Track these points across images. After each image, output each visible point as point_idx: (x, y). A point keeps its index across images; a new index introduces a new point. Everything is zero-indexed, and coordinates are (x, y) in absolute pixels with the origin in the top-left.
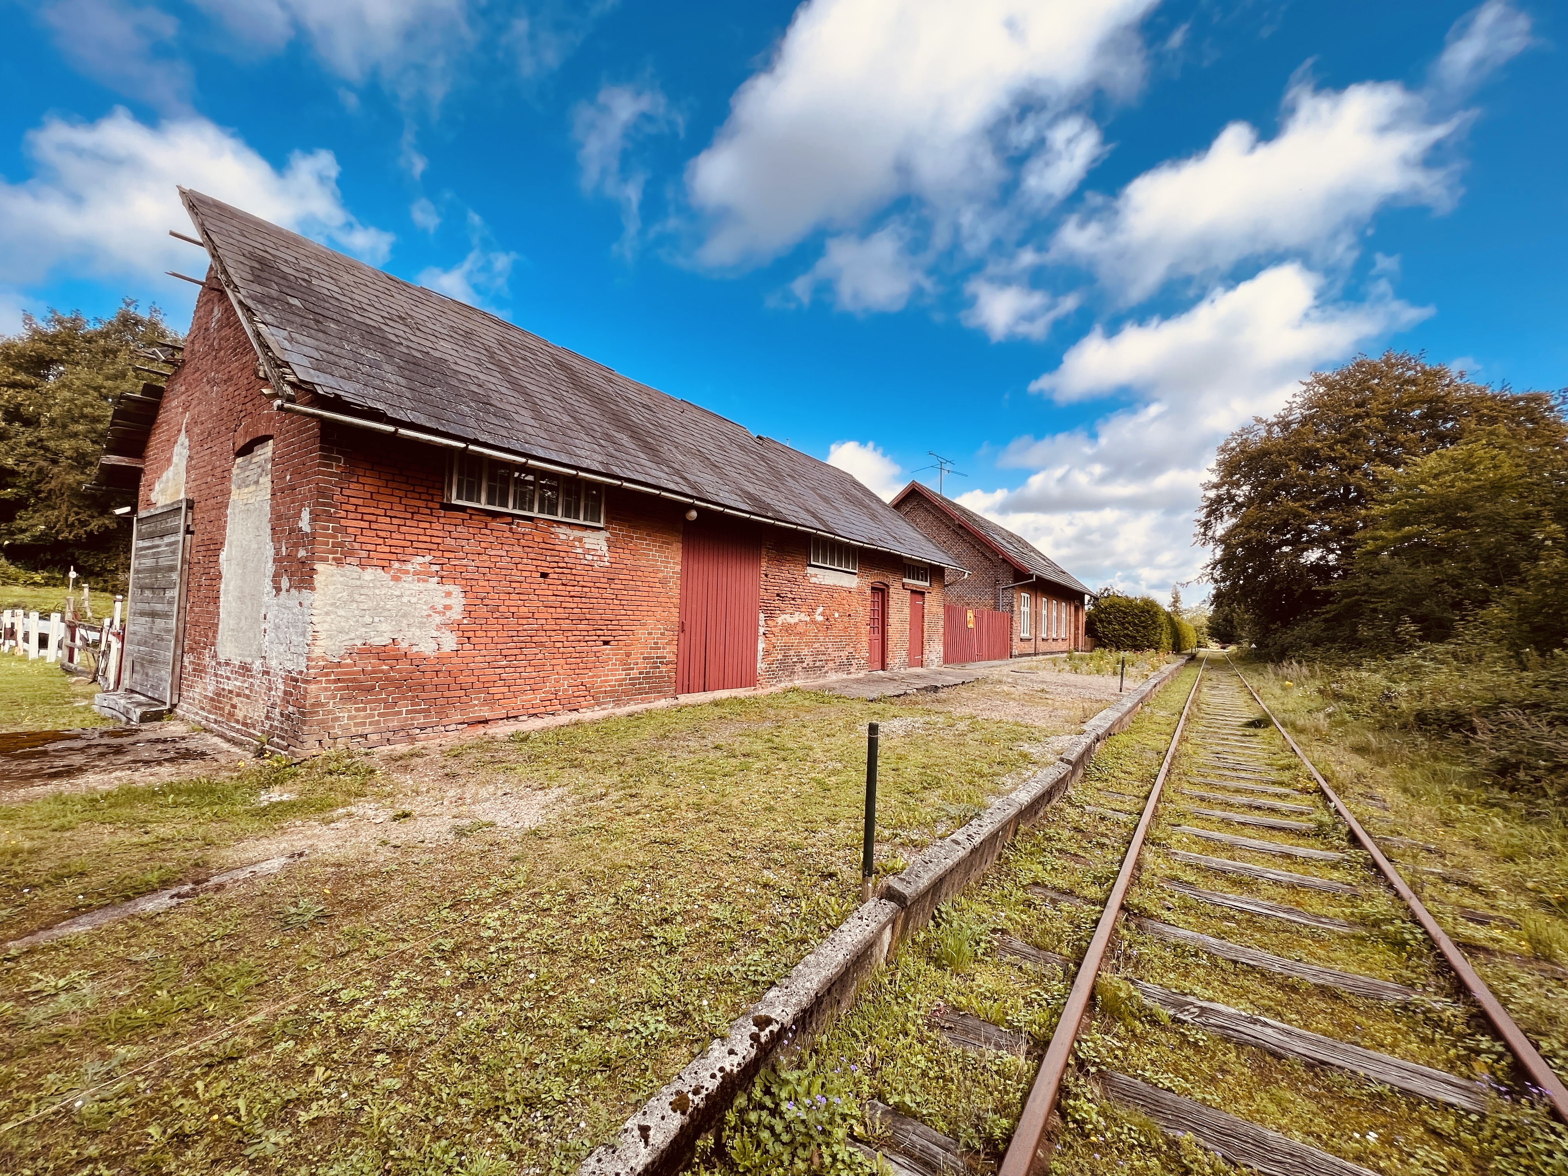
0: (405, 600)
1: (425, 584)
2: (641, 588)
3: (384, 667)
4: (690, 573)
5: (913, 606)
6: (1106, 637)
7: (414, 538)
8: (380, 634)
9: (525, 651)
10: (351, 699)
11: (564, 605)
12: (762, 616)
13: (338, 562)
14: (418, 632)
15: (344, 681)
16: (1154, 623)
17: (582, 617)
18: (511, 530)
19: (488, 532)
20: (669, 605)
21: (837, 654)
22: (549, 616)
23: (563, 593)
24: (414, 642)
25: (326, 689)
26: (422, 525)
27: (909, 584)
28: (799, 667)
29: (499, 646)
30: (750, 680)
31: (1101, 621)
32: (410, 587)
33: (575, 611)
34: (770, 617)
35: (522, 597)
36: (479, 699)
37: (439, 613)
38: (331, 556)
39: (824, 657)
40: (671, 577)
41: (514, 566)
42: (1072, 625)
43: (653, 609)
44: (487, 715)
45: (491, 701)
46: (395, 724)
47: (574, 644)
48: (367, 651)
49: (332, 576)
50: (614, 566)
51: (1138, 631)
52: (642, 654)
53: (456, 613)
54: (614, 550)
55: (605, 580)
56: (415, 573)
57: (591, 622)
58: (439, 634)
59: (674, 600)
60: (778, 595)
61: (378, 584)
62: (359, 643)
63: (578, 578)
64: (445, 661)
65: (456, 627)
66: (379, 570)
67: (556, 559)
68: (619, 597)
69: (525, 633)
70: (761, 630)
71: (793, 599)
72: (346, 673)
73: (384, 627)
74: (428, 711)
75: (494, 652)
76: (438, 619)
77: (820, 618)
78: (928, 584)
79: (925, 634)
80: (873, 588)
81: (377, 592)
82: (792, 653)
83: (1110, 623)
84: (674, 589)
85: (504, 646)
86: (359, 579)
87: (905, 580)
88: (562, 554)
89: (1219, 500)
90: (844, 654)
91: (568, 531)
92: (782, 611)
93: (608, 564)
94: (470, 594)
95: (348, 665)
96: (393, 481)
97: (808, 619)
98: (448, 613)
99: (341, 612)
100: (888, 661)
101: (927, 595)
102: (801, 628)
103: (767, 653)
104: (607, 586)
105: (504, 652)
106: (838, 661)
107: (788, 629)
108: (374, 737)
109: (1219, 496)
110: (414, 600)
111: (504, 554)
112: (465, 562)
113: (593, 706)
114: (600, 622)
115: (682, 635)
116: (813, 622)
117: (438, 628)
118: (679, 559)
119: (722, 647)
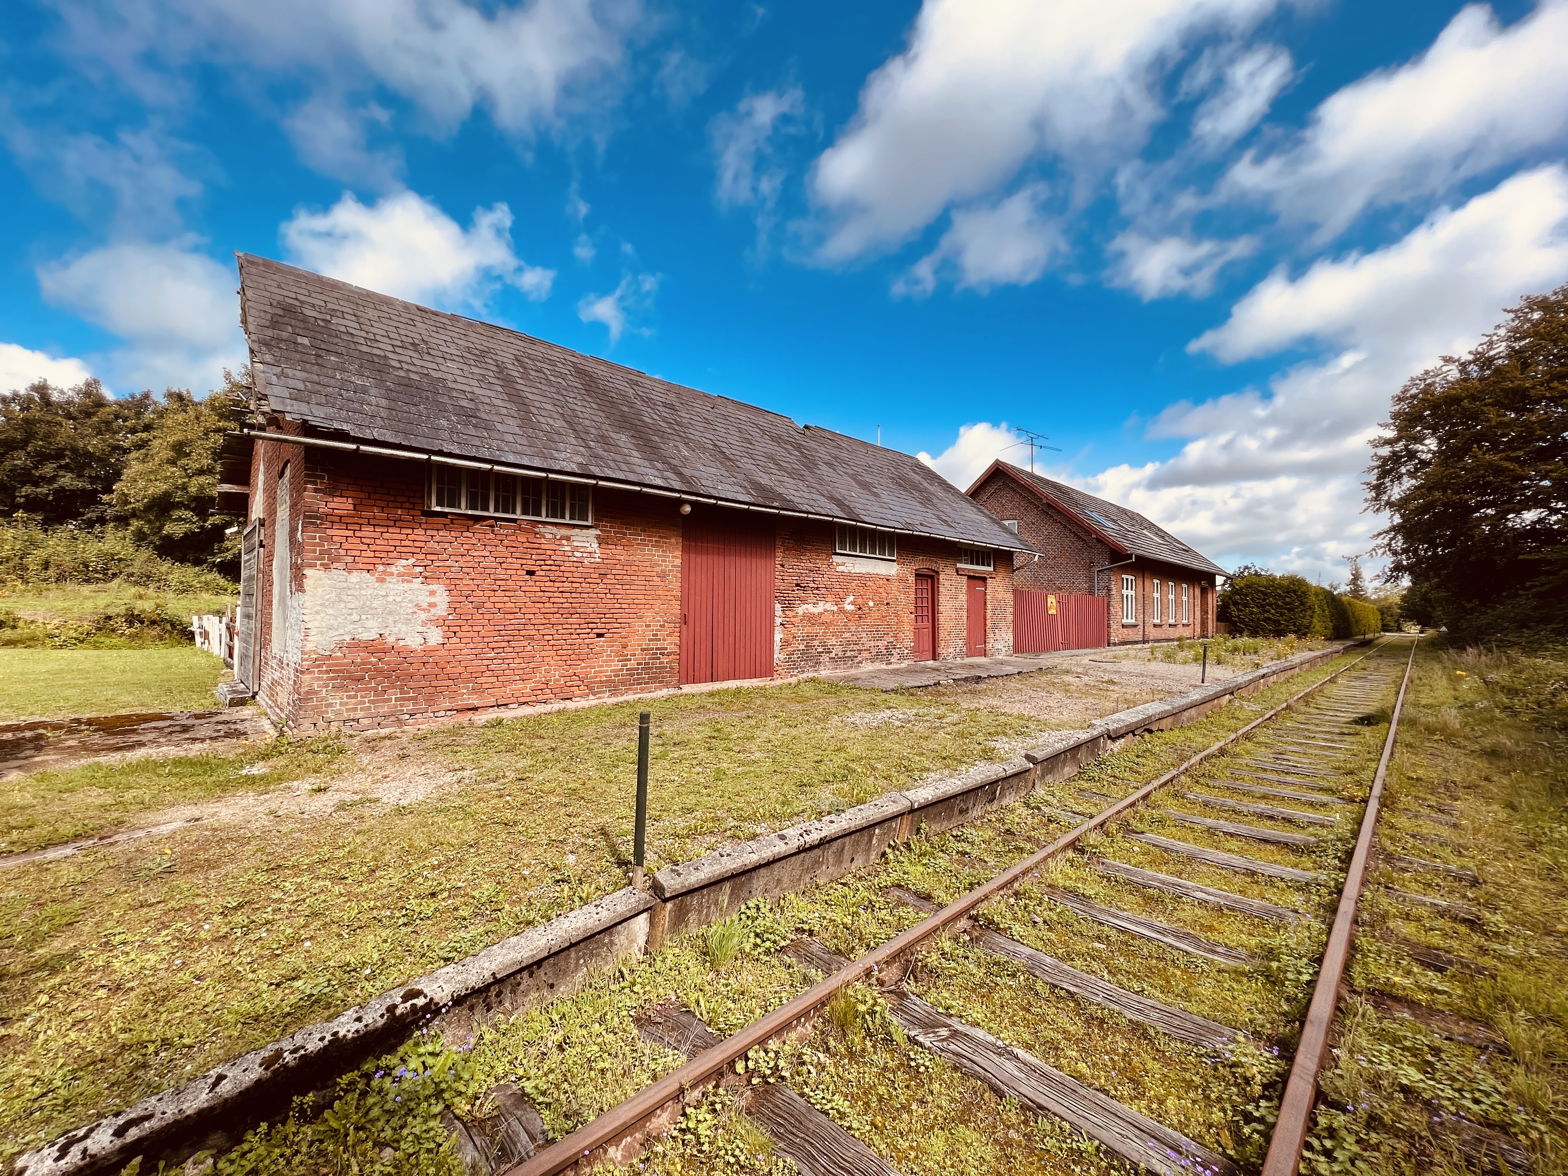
0: (390, 599)
1: (410, 585)
2: (636, 582)
3: (373, 659)
4: (692, 565)
5: (970, 592)
6: (1242, 621)
7: (397, 543)
8: (368, 630)
9: (513, 644)
10: (341, 688)
11: (552, 600)
12: (778, 607)
13: (326, 567)
14: (404, 628)
15: (334, 671)
16: (1302, 604)
17: (572, 611)
18: (493, 532)
19: (470, 535)
20: (669, 598)
21: (872, 643)
22: (537, 611)
23: (551, 589)
24: (400, 636)
25: (318, 678)
26: (404, 531)
27: (964, 570)
28: (825, 658)
29: (486, 640)
30: (768, 671)
31: (1235, 604)
32: (395, 588)
33: (565, 605)
34: (788, 606)
35: (507, 594)
36: (467, 688)
37: (424, 610)
38: (318, 562)
39: (855, 647)
40: (670, 571)
41: (498, 566)
42: (1198, 609)
43: (651, 602)
44: (476, 703)
45: (478, 690)
46: (384, 709)
47: (564, 637)
48: (355, 645)
49: (320, 580)
50: (606, 561)
51: (1282, 615)
52: (639, 645)
53: (442, 610)
54: (606, 546)
55: (597, 576)
56: (400, 575)
57: (582, 616)
58: (425, 629)
59: (674, 593)
60: (797, 585)
61: (364, 586)
62: (348, 638)
63: (566, 574)
64: (432, 654)
65: (440, 623)
66: (365, 573)
67: (542, 557)
68: (612, 591)
69: (512, 627)
70: (778, 621)
71: (817, 588)
72: (336, 665)
73: (370, 623)
74: (415, 698)
75: (481, 645)
76: (423, 616)
77: (850, 608)
78: (991, 569)
79: (989, 622)
80: (917, 575)
81: (363, 592)
82: (816, 643)
83: (1246, 605)
84: (675, 584)
85: (491, 639)
86: (346, 581)
87: (959, 565)
88: (548, 552)
89: (1395, 458)
90: (882, 644)
91: (554, 530)
92: (804, 601)
93: (598, 560)
94: (454, 593)
95: (337, 658)
96: (375, 493)
97: (835, 608)
98: (433, 610)
99: (330, 611)
100: (940, 650)
101: (989, 581)
102: (826, 618)
103: (785, 643)
104: (599, 581)
105: (491, 645)
106: (874, 651)
107: (811, 619)
108: (366, 722)
109: (1394, 453)
110: (399, 599)
111: (488, 554)
112: (448, 563)
113: (588, 695)
114: (592, 616)
115: (684, 627)
116: (842, 611)
117: (424, 624)
118: (678, 553)
119: (732, 638)
